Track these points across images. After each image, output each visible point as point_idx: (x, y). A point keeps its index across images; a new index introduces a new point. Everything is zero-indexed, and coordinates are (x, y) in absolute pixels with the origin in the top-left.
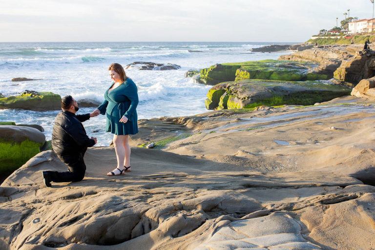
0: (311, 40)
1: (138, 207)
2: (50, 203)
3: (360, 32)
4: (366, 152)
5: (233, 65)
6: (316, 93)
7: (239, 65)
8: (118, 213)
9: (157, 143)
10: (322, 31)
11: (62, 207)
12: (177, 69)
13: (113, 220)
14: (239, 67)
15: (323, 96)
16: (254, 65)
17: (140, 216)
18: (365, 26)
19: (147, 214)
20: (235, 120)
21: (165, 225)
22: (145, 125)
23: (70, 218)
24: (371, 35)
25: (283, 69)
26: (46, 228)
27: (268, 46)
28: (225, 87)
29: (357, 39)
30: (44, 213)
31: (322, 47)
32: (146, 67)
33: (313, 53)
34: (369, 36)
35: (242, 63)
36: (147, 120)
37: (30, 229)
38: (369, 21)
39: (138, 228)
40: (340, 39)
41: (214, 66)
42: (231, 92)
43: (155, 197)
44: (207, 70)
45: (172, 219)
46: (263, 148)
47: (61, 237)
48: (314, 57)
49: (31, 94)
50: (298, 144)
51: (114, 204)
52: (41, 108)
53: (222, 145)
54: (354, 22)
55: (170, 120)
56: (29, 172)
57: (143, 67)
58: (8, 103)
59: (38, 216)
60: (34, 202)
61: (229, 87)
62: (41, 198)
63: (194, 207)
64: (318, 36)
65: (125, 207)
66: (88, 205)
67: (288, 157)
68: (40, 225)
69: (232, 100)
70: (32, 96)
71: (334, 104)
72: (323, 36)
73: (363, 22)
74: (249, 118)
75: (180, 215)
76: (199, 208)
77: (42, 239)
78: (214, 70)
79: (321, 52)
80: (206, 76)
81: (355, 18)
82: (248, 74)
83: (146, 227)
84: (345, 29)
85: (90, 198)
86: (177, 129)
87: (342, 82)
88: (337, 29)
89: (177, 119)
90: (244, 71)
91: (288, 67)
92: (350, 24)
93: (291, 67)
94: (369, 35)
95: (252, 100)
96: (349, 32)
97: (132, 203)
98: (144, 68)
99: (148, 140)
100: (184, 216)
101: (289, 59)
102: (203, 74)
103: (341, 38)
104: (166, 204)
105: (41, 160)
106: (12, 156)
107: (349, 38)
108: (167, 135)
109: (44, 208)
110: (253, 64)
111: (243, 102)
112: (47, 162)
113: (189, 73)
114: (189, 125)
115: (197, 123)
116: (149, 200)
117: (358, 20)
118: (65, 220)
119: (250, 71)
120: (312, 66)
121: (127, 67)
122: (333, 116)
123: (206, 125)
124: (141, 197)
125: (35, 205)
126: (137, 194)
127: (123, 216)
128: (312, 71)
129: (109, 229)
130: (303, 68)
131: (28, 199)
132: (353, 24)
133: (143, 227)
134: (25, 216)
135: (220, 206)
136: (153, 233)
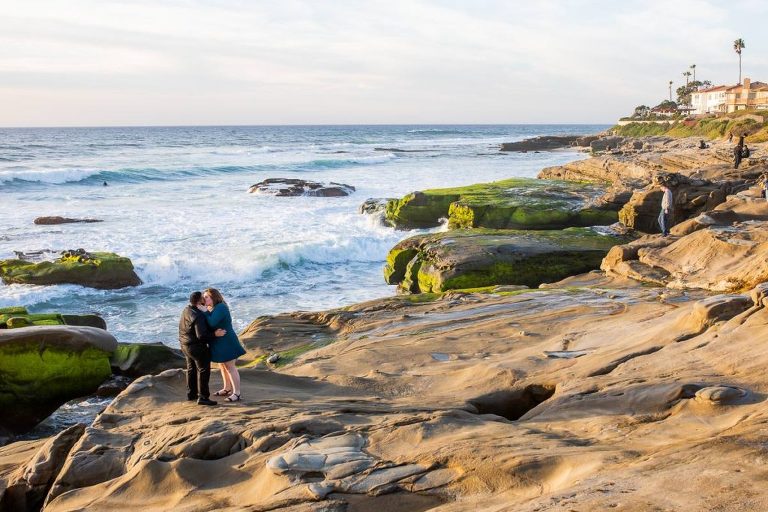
0: (618, 127)
1: (236, 429)
2: (157, 428)
3: (712, 110)
4: (505, 372)
5: (445, 194)
6: (573, 255)
7: (458, 193)
8: (219, 434)
9: (282, 355)
10: (643, 108)
11: (170, 431)
12: (346, 194)
13: (215, 440)
14: (456, 198)
15: (586, 260)
16: (484, 194)
17: (237, 437)
18: (723, 100)
19: (244, 435)
20: (401, 317)
21: (257, 443)
22: (268, 327)
23: (178, 439)
24: (731, 120)
25: (536, 202)
26: (157, 448)
27: (534, 139)
28: (417, 246)
29: (705, 126)
30: (153, 437)
31: (621, 153)
32: (287, 191)
33: (602, 163)
34: (726, 122)
35: (464, 188)
36: (272, 318)
37: (142, 449)
38: (729, 89)
39: (236, 446)
40: (674, 126)
41: (409, 196)
42: (425, 255)
43: (253, 421)
44: (397, 204)
45: (264, 438)
46: (412, 364)
47: (172, 453)
48: (603, 174)
49: (78, 258)
50: (460, 358)
51: (215, 427)
52: (97, 282)
53: (361, 360)
54: (701, 92)
55: (306, 317)
56: (130, 399)
57: (281, 190)
58: (40, 274)
59: (148, 439)
60: (142, 428)
61: (424, 245)
62: (147, 424)
63: (284, 429)
64: (632, 119)
65: (225, 429)
66: (193, 428)
67: (425, 378)
68: (151, 447)
69: (426, 270)
70: (80, 261)
71: (562, 288)
72: (640, 120)
73: (718, 93)
74: (422, 315)
75: (270, 435)
76: (289, 429)
77: (155, 456)
78: (410, 203)
79: (617, 164)
80: (396, 214)
81: (705, 82)
82: (472, 212)
83: (243, 445)
84: (686, 103)
85: (194, 423)
86: (315, 332)
87: (629, 231)
88: (668, 106)
89: (317, 315)
90: (463, 206)
91: (548, 197)
92: (693, 95)
93: (552, 197)
94: (726, 119)
95: (457, 270)
96: (692, 112)
97: (232, 426)
98: (284, 193)
99: (271, 350)
100: (274, 436)
101: (559, 175)
102: (391, 211)
103: (676, 123)
104: (261, 426)
105: (141, 386)
106: (69, 372)
107: (691, 124)
108: (298, 342)
109: (152, 432)
110: (484, 191)
111: (442, 274)
112: (148, 387)
113: (366, 206)
114: (333, 325)
115: (346, 321)
116: (247, 424)
117: (711, 87)
118: (173, 441)
119: (474, 208)
120: (591, 193)
121: (250, 190)
122: (543, 311)
123: (358, 325)
124: (240, 422)
125: (143, 430)
126: (237, 419)
127: (223, 436)
128: (589, 205)
129: (211, 448)
130: (577, 198)
131: (136, 425)
132: (701, 95)
133: (240, 445)
134: (135, 440)
135: (308, 428)
136: (247, 450)
